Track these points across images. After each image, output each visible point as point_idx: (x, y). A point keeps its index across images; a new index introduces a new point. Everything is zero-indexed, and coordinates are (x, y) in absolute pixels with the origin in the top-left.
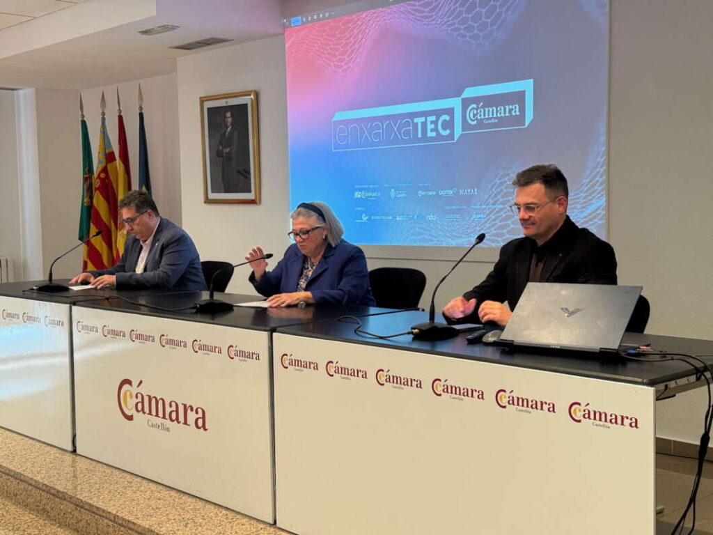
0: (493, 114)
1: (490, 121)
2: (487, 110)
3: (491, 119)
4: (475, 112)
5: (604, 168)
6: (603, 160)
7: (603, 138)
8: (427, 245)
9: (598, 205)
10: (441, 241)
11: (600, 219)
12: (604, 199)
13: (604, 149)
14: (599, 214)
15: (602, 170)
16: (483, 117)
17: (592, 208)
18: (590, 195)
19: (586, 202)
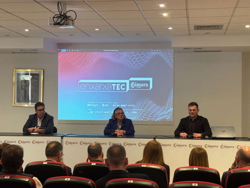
0: (140, 85)
1: (138, 87)
2: (138, 84)
3: (139, 87)
4: (134, 84)
5: (173, 101)
6: (172, 99)
7: (172, 94)
9: (171, 110)
11: (171, 114)
12: (172, 109)
13: (172, 97)
14: (171, 112)
15: (172, 102)
16: (136, 86)
17: (169, 111)
18: (169, 107)
19: (168, 109)
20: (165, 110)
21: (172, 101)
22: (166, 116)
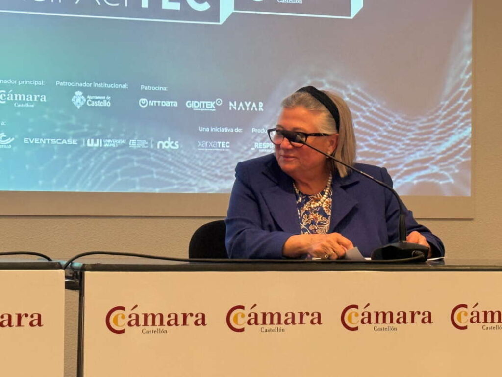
5: (470, 88)
6: (468, 76)
7: (468, 48)
8: (157, 191)
9: (462, 136)
10: (190, 185)
11: (464, 156)
12: (469, 129)
13: (469, 62)
14: (463, 149)
15: (467, 90)
17: (453, 140)
18: (450, 122)
19: (444, 132)
20: (434, 138)
21: (467, 86)
22: (436, 169)
